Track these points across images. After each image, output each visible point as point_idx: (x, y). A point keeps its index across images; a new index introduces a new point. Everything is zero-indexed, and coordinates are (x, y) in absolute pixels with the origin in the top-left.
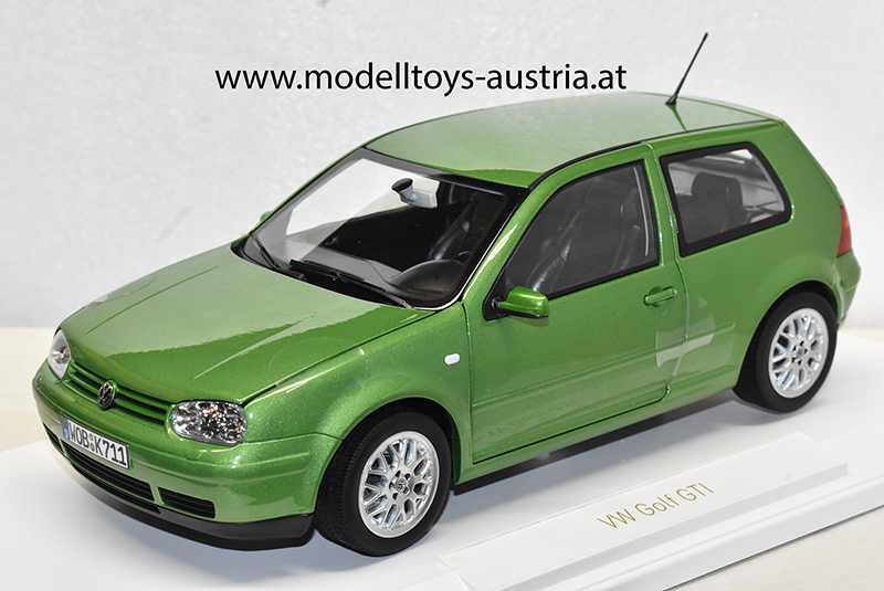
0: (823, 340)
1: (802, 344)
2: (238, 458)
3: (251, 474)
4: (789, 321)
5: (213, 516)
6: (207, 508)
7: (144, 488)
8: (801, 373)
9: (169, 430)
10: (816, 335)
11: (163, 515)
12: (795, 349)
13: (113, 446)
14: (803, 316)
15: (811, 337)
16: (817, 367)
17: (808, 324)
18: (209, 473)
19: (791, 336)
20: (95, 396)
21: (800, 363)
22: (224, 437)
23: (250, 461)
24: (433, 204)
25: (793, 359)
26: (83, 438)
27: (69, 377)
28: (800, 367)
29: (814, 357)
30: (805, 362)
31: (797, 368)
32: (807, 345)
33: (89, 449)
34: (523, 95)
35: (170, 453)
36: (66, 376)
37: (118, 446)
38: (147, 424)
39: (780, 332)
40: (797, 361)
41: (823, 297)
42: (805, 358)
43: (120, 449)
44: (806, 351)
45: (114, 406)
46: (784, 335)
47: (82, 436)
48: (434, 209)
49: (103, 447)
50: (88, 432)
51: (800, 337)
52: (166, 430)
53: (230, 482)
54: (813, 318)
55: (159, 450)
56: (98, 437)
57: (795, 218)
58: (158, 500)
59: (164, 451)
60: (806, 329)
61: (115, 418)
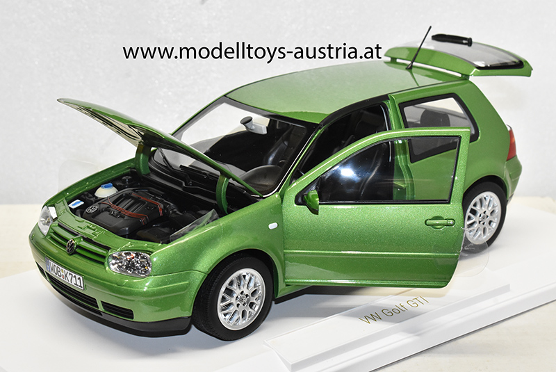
0: (498, 210)
1: (485, 212)
2: (147, 284)
3: (154, 294)
4: (476, 199)
5: (133, 318)
6: (128, 314)
7: (92, 301)
8: (484, 229)
9: (107, 268)
10: (493, 207)
11: (104, 316)
12: (480, 216)
13: (75, 277)
14: (485, 196)
15: (490, 208)
16: (495, 225)
17: (488, 201)
18: (130, 293)
19: (478, 208)
20: (64, 247)
21: (484, 224)
22: (138, 272)
23: (154, 287)
24: (265, 132)
25: (480, 222)
26: (58, 271)
27: (50, 235)
28: (484, 226)
29: (493, 220)
30: (487, 223)
31: (482, 227)
32: (488, 213)
33: (61, 278)
34: (317, 63)
35: (108, 281)
36: (48, 234)
37: (77, 276)
38: (95, 264)
39: (471, 206)
40: (482, 223)
41: (498, 185)
42: (487, 221)
43: (79, 279)
44: (487, 216)
45: (76, 253)
46: (474, 208)
47: (57, 270)
48: (265, 135)
49: (69, 277)
50: (61, 268)
51: (483, 208)
52: (105, 268)
53: (142, 299)
54: (491, 197)
55: (101, 280)
56: (66, 271)
57: (481, 138)
58: (101, 308)
59: (104, 280)
60: (487, 204)
61: (76, 261)
